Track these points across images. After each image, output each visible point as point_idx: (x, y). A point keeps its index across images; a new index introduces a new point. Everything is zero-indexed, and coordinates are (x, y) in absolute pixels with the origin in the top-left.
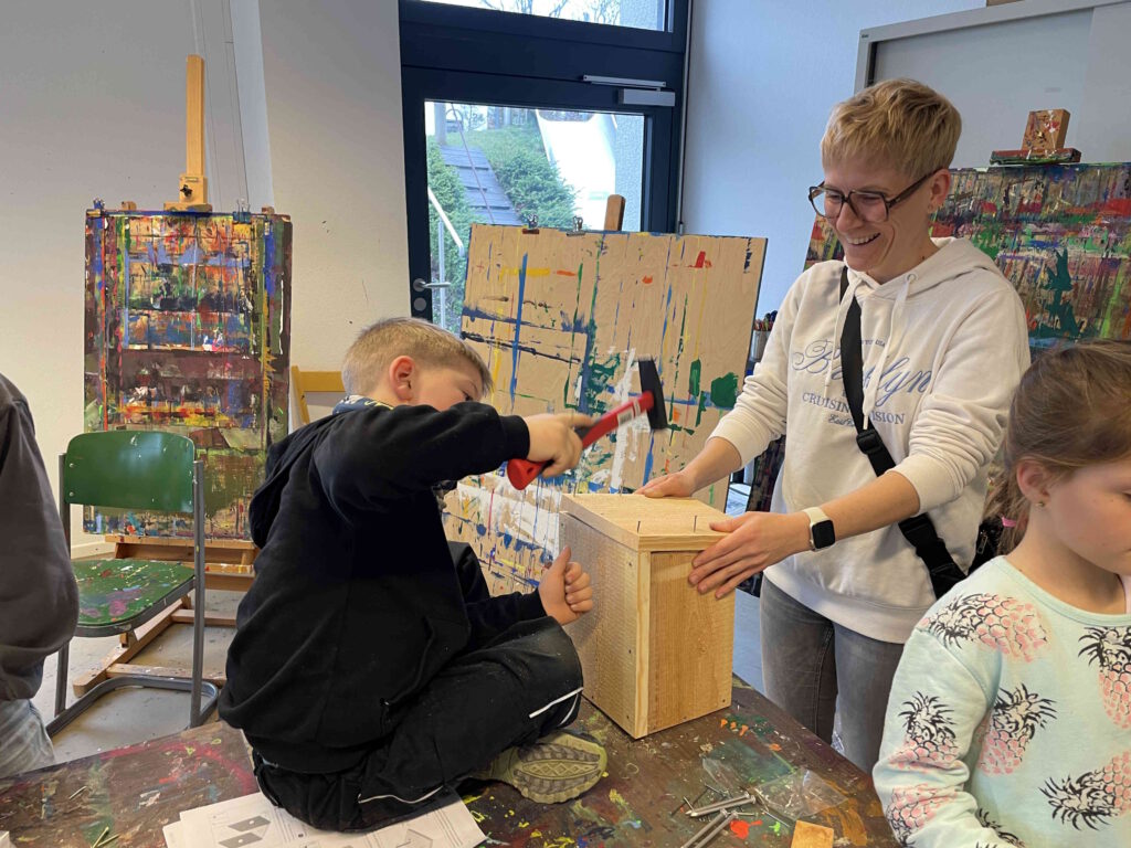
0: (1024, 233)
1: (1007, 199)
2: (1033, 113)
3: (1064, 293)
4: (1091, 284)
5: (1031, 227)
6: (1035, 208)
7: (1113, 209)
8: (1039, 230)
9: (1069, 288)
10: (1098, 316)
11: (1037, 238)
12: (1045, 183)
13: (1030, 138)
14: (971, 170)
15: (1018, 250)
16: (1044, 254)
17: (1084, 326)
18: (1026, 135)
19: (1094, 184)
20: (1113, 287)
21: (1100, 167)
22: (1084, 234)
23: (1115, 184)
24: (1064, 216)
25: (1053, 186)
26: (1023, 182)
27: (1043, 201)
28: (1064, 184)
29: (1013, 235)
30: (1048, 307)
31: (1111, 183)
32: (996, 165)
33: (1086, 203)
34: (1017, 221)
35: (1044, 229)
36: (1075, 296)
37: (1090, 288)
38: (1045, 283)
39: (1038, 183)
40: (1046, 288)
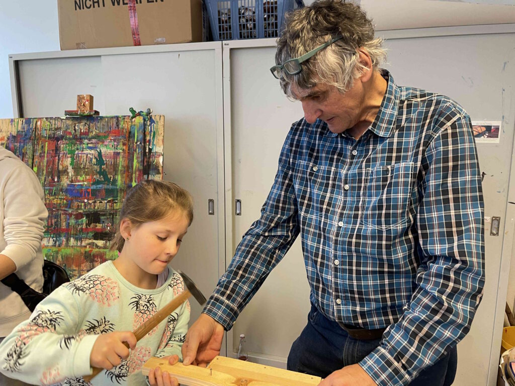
0: (84, 144)
1: (75, 130)
2: (78, 96)
3: (103, 166)
4: (111, 162)
5: (86, 141)
6: (86, 134)
7: (114, 133)
8: (89, 142)
9: (104, 164)
10: (116, 174)
11: (89, 145)
12: (88, 123)
13: (79, 105)
14: (59, 118)
15: (83, 151)
16: (93, 152)
17: (112, 178)
18: (77, 105)
19: (105, 124)
20: (119, 163)
21: (107, 117)
22: (106, 143)
23: (113, 124)
24: (97, 137)
25: (91, 124)
26: (80, 123)
27: (89, 131)
28: (95, 124)
29: (80, 144)
30: (98, 173)
31: (112, 123)
32: (68, 116)
33: (104, 131)
34: (81, 139)
35: (91, 142)
36: (107, 167)
37: (111, 164)
38: (95, 163)
39: (86, 123)
40: (96, 165)
